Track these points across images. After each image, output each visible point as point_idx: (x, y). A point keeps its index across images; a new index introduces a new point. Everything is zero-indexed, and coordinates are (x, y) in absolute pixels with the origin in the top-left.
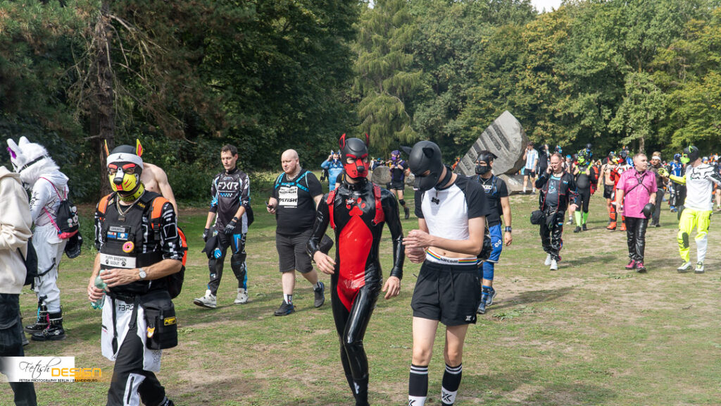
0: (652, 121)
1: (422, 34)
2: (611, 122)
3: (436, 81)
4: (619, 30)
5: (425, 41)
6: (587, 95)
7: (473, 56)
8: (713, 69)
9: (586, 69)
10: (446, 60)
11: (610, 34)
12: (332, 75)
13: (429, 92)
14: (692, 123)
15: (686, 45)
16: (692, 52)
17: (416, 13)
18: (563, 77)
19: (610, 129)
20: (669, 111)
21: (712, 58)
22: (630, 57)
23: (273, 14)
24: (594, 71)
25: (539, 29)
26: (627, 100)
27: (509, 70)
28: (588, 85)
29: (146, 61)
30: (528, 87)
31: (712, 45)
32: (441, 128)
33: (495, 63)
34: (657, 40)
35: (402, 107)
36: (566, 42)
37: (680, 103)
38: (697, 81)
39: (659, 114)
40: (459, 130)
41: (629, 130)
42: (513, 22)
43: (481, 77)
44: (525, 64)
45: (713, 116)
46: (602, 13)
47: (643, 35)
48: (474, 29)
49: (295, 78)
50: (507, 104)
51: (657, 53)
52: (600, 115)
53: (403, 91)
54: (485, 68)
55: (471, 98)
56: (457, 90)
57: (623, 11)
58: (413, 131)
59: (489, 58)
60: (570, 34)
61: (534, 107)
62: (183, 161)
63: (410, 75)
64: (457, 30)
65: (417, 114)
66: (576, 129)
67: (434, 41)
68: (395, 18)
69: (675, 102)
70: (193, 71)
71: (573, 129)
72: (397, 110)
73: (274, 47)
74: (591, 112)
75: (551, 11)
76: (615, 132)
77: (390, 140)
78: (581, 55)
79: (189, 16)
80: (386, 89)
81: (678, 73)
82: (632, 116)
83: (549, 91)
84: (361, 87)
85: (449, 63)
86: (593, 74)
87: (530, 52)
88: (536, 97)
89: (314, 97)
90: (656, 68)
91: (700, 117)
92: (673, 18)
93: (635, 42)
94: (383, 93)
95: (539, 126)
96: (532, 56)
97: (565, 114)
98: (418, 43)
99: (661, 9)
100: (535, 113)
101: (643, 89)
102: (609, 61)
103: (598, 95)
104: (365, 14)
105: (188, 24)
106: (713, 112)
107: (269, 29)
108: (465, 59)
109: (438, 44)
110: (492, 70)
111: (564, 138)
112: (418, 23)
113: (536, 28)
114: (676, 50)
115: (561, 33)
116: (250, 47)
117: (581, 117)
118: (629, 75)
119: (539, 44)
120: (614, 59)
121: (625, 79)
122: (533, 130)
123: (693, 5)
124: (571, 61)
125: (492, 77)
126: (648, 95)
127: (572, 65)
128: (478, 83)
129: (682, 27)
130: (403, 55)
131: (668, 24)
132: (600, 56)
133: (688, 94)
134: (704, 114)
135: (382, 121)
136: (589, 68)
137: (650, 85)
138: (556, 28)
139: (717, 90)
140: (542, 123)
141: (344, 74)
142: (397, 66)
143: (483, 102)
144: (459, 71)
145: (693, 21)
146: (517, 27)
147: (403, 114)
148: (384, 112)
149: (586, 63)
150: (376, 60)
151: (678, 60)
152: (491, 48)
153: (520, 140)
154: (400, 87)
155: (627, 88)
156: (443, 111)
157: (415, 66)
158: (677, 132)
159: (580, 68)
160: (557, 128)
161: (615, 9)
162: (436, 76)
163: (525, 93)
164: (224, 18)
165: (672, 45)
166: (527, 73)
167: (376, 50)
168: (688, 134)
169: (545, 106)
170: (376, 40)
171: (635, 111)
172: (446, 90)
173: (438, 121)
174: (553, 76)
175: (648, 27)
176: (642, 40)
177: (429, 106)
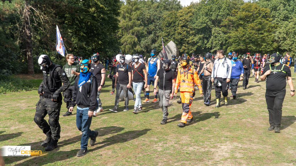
0: (221, 44)
1: (143, 14)
2: (207, 44)
3: (148, 30)
4: (210, 13)
5: (144, 16)
6: (199, 35)
7: (161, 22)
8: (241, 26)
9: (199, 26)
10: (151, 23)
11: (207, 15)
12: (112, 28)
13: (146, 34)
14: (234, 45)
15: (232, 18)
16: (234, 21)
17: (141, 7)
18: (191, 29)
19: (207, 47)
20: (226, 40)
21: (240, 22)
22: (214, 22)
23: (90, 7)
24: (201, 27)
25: (183, 12)
26: (212, 37)
27: (173, 27)
28: (200, 32)
29: (43, 23)
30: (179, 33)
31: (240, 18)
32: (150, 47)
33: (168, 24)
34: (222, 16)
35: (136, 39)
36: (192, 17)
37: (230, 38)
38: (235, 30)
39: (223, 41)
40: (156, 47)
41: (213, 47)
42: (174, 10)
43: (164, 29)
44: (178, 25)
45: (241, 42)
46: (204, 7)
47: (218, 15)
48: (161, 12)
49: (98, 29)
50: (172, 38)
51: (222, 21)
52: (204, 42)
53: (137, 34)
54: (165, 26)
55: (160, 36)
56: (155, 33)
57: (211, 6)
58: (140, 48)
59: (166, 22)
60: (193, 14)
61: (182, 39)
62: (58, 58)
63: (139, 28)
64: (155, 13)
65: (141, 42)
66: (196, 47)
67: (147, 17)
68: (134, 8)
69: (228, 38)
70: (61, 27)
71: (194, 47)
72: (135, 41)
73: (91, 18)
74: (200, 41)
75: (187, 6)
76: (208, 47)
77: (132, 51)
78: (197, 22)
79: (58, 7)
80: (131, 33)
81: (229, 28)
82: (214, 42)
83: (187, 34)
84: (122, 32)
85: (152, 24)
86: (201, 28)
87: (180, 20)
88: (182, 36)
89: (105, 36)
90: (222, 26)
91: (236, 43)
92: (228, 9)
93: (215, 17)
94: (130, 34)
95: (183, 46)
96: (181, 22)
97: (192, 42)
98: (142, 17)
99: (224, 6)
100: (182, 41)
101: (218, 33)
102: (206, 24)
103: (203, 35)
104: (123, 6)
105: (58, 10)
106: (241, 41)
107: (89, 12)
108: (158, 23)
109: (148, 17)
110: (167, 27)
111: (192, 50)
112: (141, 10)
113: (182, 12)
114: (228, 20)
115: (190, 14)
116: (82, 18)
117: (197, 42)
118: (213, 29)
119: (183, 18)
120: (208, 23)
121: (212, 30)
122: (181, 47)
123: (234, 5)
124: (194, 24)
125: (167, 29)
126: (219, 35)
127: (194, 25)
128: (163, 31)
129: (231, 12)
130: (136, 21)
131: (226, 11)
132: (204, 22)
133: (232, 35)
134: (238, 42)
135: (129, 44)
136: (200, 26)
137: (220, 32)
138: (189, 12)
139: (242, 33)
140: (184, 45)
141: (115, 27)
142: (135, 25)
143: (164, 38)
144: (156, 27)
145: (234, 10)
146: (176, 12)
147: (137, 42)
148: (130, 41)
149: (199, 24)
150: (127, 23)
151: (229, 23)
152: (167, 19)
153: (176, 51)
154: (136, 32)
155: (212, 33)
156: (151, 41)
157: (141, 25)
158: (229, 48)
159: (197, 26)
160: (189, 47)
161: (208, 6)
162: (148, 29)
163: (178, 35)
164: (71, 8)
165: (227, 18)
166: (179, 28)
167: (127, 19)
168: (233, 48)
169: (185, 39)
170: (127, 16)
171: (215, 41)
172: (152, 34)
173: (149, 44)
174: (188, 29)
175: (219, 12)
176: (217, 17)
177: (146, 39)
